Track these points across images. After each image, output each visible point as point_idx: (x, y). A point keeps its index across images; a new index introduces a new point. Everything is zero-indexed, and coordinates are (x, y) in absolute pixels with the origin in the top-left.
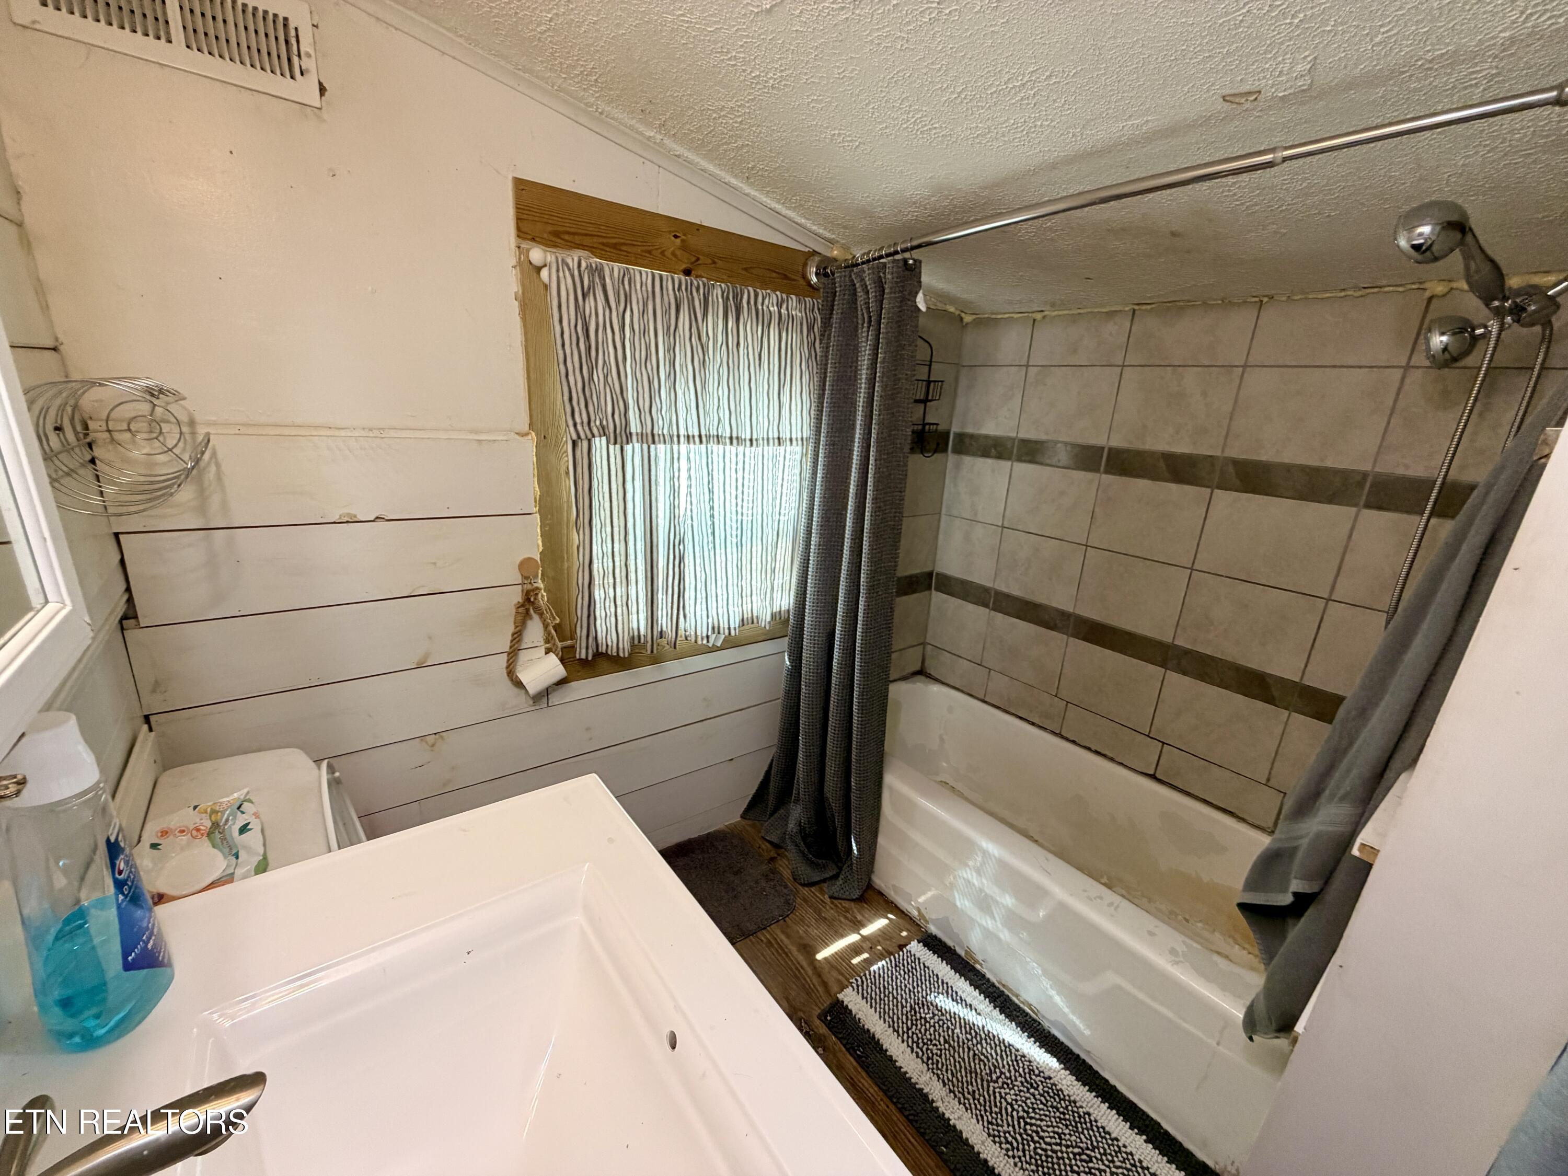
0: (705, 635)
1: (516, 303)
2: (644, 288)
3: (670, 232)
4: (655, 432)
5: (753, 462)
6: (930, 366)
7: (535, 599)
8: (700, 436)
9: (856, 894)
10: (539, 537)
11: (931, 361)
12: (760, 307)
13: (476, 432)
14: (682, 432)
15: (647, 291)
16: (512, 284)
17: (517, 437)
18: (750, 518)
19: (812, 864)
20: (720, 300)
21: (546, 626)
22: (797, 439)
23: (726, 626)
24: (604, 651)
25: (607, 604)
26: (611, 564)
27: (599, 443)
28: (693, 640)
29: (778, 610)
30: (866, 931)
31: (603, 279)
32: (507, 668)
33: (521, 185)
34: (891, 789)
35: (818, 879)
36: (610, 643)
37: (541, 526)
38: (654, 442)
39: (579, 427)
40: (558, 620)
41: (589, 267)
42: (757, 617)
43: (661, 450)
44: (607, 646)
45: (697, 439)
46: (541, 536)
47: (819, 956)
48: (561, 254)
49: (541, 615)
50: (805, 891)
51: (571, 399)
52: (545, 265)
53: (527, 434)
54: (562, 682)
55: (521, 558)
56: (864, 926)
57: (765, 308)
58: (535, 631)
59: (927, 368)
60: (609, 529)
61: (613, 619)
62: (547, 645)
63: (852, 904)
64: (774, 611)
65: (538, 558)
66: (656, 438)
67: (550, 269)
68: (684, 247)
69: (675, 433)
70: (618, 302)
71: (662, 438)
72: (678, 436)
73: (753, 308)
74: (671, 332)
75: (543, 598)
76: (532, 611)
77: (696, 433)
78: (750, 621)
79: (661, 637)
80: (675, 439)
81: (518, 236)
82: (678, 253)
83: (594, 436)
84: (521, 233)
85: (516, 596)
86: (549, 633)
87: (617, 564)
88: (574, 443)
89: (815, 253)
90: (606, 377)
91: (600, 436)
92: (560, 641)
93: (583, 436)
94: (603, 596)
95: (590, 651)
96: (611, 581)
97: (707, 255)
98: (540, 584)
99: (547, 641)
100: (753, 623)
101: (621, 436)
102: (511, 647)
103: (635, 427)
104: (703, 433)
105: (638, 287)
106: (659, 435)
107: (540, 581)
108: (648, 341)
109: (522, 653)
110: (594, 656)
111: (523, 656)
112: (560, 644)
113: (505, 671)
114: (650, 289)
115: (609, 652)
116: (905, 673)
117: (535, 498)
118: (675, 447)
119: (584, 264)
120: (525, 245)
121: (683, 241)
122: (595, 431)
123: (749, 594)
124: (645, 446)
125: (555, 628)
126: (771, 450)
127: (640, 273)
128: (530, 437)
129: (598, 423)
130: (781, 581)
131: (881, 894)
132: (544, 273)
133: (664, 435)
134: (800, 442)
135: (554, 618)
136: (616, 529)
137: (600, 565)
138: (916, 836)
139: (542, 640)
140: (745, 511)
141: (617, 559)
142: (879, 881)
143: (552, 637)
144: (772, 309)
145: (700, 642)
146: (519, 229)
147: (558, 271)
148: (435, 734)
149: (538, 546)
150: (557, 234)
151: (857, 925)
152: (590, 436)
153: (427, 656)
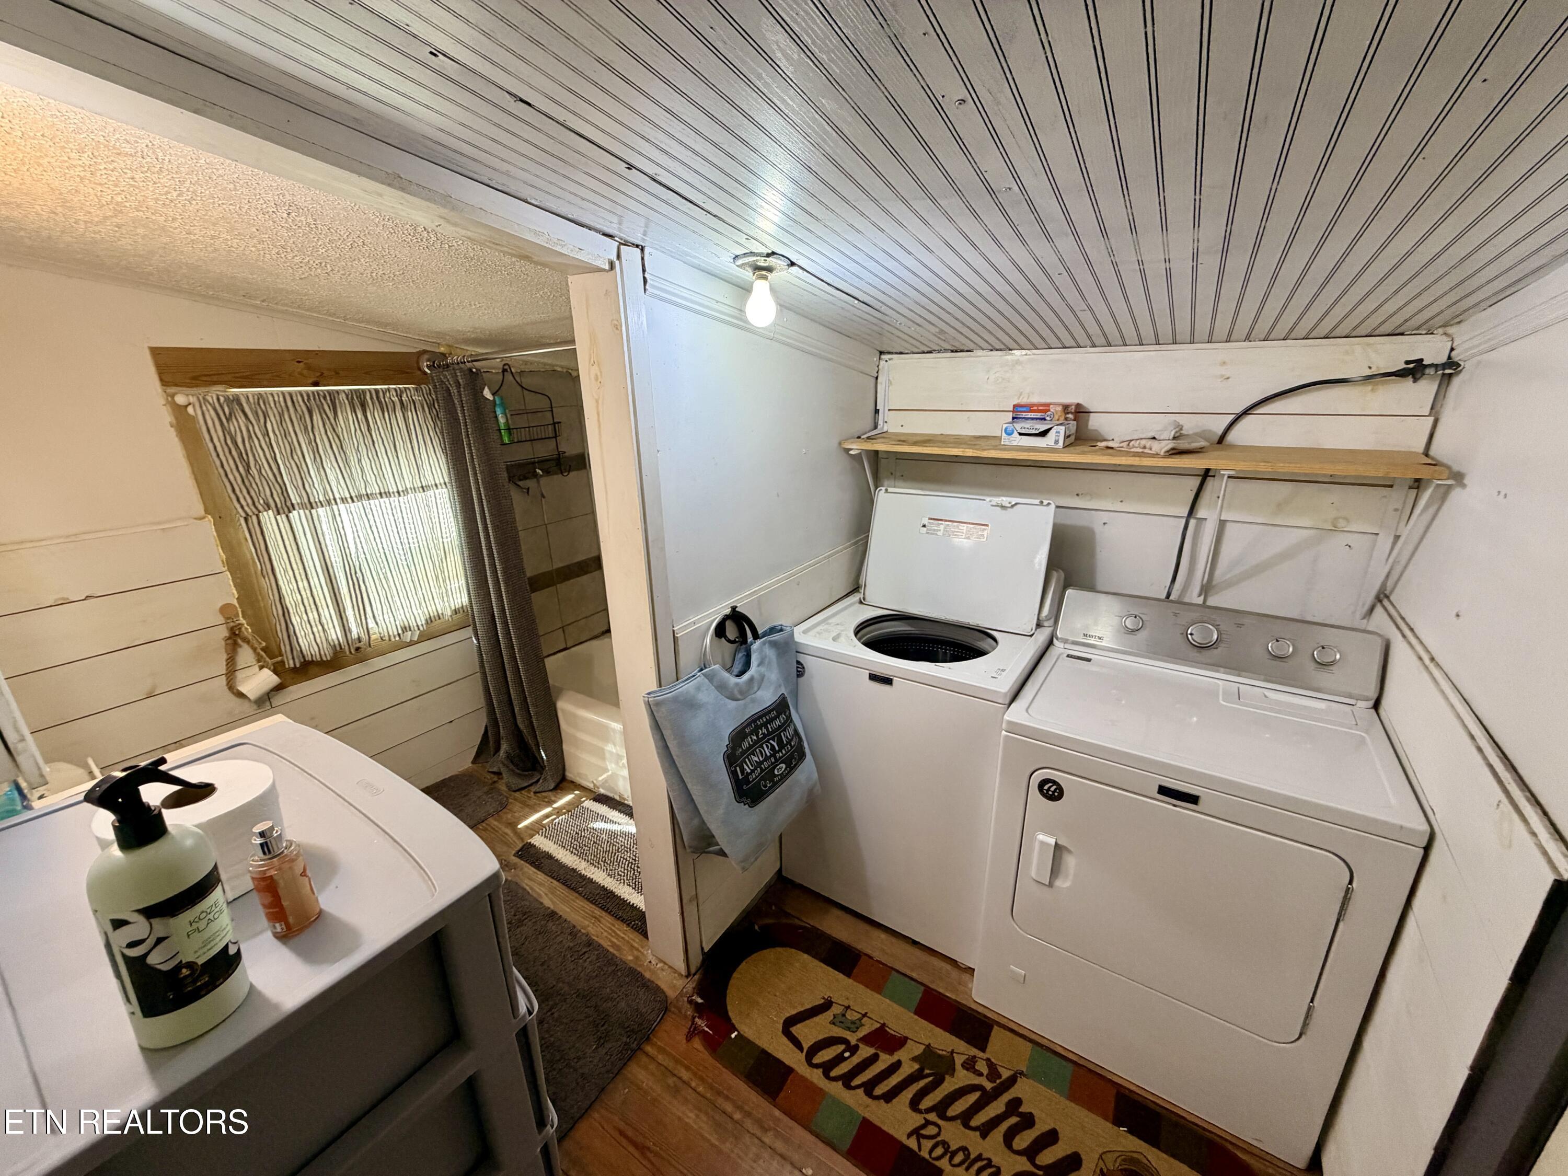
0: (396, 633)
1: (172, 429)
2: (277, 405)
3: (293, 360)
4: (312, 500)
5: (407, 506)
6: (552, 411)
7: (240, 632)
8: (351, 498)
9: (552, 786)
10: (233, 587)
11: (552, 408)
12: (383, 400)
13: (159, 523)
14: (337, 496)
15: (281, 406)
16: (166, 417)
17: (195, 521)
18: (417, 545)
19: (519, 775)
20: (346, 402)
21: (254, 650)
22: (441, 484)
23: (415, 624)
24: (310, 659)
25: (304, 627)
26: (299, 597)
27: (268, 517)
28: (387, 638)
29: (460, 606)
30: (555, 805)
31: (240, 405)
32: (228, 684)
33: (156, 352)
34: (563, 711)
35: (526, 784)
36: (313, 653)
37: (233, 580)
38: (312, 508)
39: (246, 508)
40: (264, 644)
41: (227, 399)
42: (442, 614)
43: (322, 512)
44: (312, 655)
45: (349, 500)
46: (235, 586)
47: (519, 826)
48: (201, 390)
49: (248, 642)
50: (517, 795)
51: (234, 490)
52: (190, 404)
53: (204, 518)
54: (278, 688)
55: (220, 604)
56: (555, 802)
57: (387, 400)
58: (246, 655)
59: (550, 413)
60: (291, 573)
61: (312, 636)
62: (260, 664)
63: (550, 793)
64: (457, 607)
65: (235, 603)
66: (314, 505)
67: (194, 406)
68: (309, 367)
69: (332, 497)
70: (258, 420)
71: (319, 504)
72: (335, 499)
73: (376, 402)
74: (309, 430)
75: (247, 630)
76: (240, 641)
77: (348, 496)
78: (437, 618)
79: (360, 642)
80: (333, 502)
81: (163, 385)
82: (305, 372)
83: (260, 512)
84: (164, 383)
85: (224, 632)
86: (258, 654)
87: (304, 597)
88: (246, 520)
89: (425, 352)
90: (260, 472)
91: (266, 511)
92: (271, 659)
93: (250, 513)
94: (299, 620)
95: (297, 661)
96: (303, 609)
97: (329, 370)
98: (242, 621)
99: (259, 661)
100: (439, 619)
101: (285, 508)
102: (227, 670)
103: (295, 499)
104: (353, 495)
105: (273, 405)
106: (316, 502)
107: (241, 619)
108: (290, 440)
109: (238, 673)
110: (301, 664)
111: (240, 675)
112: (270, 661)
113: (226, 687)
114: (283, 404)
115: (314, 659)
116: (596, 633)
117: (223, 561)
118: (335, 507)
119: (222, 399)
120: (171, 390)
121: (305, 364)
122: (260, 508)
123: (431, 598)
124: (307, 512)
125: (263, 649)
126: (420, 495)
127: (272, 395)
128: (207, 519)
129: (262, 502)
130: (457, 585)
131: (572, 782)
132: (190, 410)
133: (320, 502)
134: (444, 486)
135: (261, 643)
136: (297, 572)
137: (291, 599)
138: (581, 735)
139: (254, 660)
140: (411, 541)
141: (303, 593)
142: (570, 775)
143: (262, 657)
144: (393, 399)
145: (393, 639)
146: (161, 380)
147: (201, 407)
148: (175, 743)
149: (233, 594)
150: (195, 378)
151: (550, 803)
152: (256, 512)
153: (154, 688)
